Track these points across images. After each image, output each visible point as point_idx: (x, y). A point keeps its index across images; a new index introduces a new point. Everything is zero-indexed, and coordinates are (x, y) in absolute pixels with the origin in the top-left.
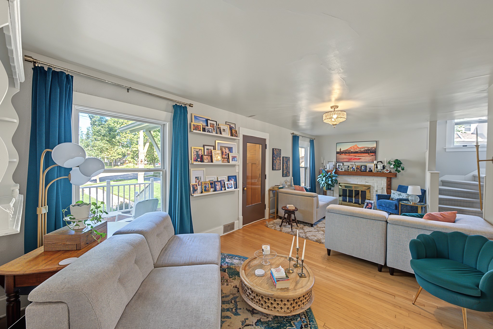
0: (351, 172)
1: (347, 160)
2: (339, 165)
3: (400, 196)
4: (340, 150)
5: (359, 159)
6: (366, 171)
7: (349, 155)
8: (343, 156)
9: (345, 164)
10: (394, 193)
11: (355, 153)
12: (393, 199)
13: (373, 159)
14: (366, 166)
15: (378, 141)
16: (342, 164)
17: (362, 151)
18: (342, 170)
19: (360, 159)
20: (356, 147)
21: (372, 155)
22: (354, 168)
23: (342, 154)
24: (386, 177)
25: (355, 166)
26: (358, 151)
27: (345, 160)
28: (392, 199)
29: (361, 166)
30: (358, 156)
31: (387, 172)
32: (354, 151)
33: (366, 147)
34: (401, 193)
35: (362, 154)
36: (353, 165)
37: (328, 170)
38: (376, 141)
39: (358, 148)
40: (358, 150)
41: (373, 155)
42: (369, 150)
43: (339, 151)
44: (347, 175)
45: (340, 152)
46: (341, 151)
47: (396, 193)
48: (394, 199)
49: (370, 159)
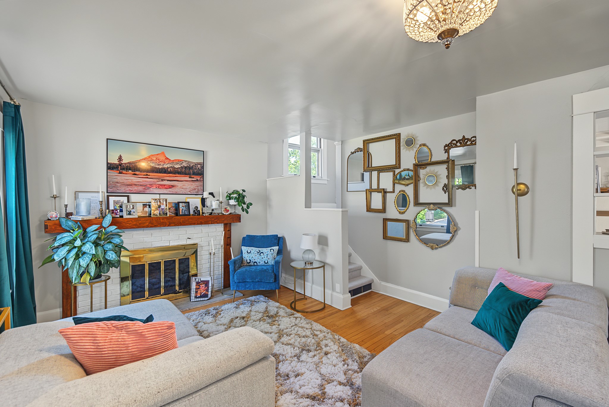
0: (157, 219)
1: (140, 189)
2: (115, 202)
3: (262, 254)
4: (120, 158)
5: (170, 188)
6: (189, 215)
7: (147, 175)
8: (128, 178)
9: (134, 198)
10: (249, 252)
11: (160, 173)
12: (250, 262)
13: (199, 188)
14: (188, 203)
15: (206, 152)
16: (125, 199)
17: (177, 168)
18: (130, 214)
19: (173, 186)
20: (162, 158)
21: (197, 180)
22: (163, 209)
23: (124, 172)
24: (222, 223)
25: (164, 203)
26: (168, 168)
27: (135, 188)
28: (248, 264)
29: (179, 203)
30: (168, 180)
31: (226, 214)
32: (157, 166)
33: (186, 161)
34: (260, 249)
35: (177, 175)
36: (160, 202)
37: (85, 218)
38: (203, 151)
39: (167, 161)
40: (169, 166)
41: (199, 179)
42: (190, 168)
43: (116, 162)
44: (147, 227)
45: (120, 165)
46: (124, 162)
47: (252, 251)
48: (252, 262)
49: (192, 187)
